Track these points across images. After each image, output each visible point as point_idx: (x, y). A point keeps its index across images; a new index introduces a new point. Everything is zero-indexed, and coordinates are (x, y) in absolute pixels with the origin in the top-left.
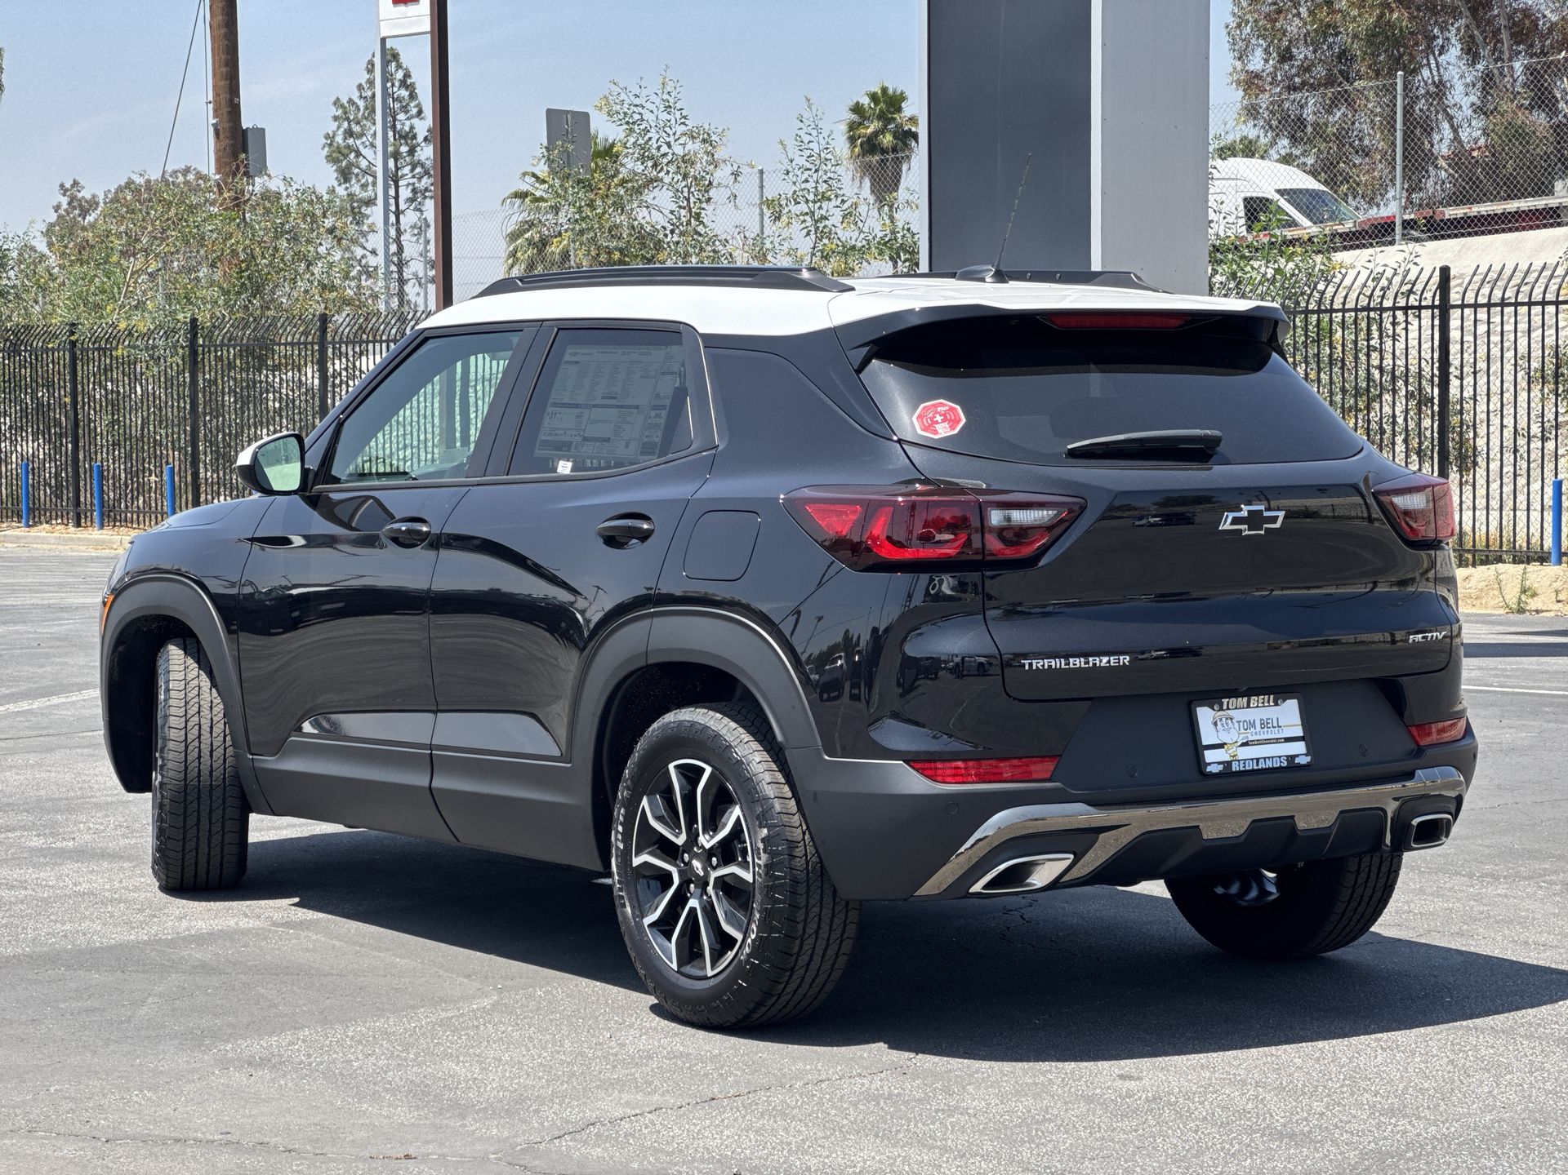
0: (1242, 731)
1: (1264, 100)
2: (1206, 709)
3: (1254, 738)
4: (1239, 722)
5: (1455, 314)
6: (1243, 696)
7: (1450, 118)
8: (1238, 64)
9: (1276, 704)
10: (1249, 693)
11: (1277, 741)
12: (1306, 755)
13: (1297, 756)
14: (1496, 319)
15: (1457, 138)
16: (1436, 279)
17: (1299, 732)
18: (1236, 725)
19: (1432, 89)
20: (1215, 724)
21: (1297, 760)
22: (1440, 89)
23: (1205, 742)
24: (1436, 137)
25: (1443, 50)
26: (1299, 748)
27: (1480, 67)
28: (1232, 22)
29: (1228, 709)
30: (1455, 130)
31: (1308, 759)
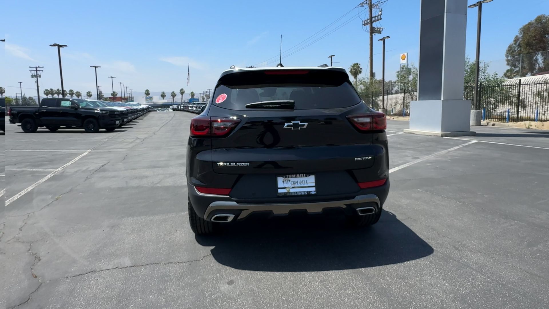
0: (293, 184)
1: (510, 63)
2: (281, 178)
3: (297, 186)
4: (292, 181)
5: (521, 86)
6: (294, 174)
7: (538, 63)
8: (507, 59)
9: (306, 176)
10: (296, 174)
11: (305, 187)
12: (315, 191)
13: (311, 191)
14: (533, 87)
15: (539, 66)
16: (519, 81)
17: (314, 184)
18: (291, 182)
19: (535, 60)
20: (284, 182)
21: (311, 193)
22: (537, 60)
23: (279, 186)
24: (536, 66)
25: (538, 55)
26: (314, 189)
27: (544, 57)
28: (506, 53)
29: (288, 177)
30: (539, 65)
31: (315, 192)
